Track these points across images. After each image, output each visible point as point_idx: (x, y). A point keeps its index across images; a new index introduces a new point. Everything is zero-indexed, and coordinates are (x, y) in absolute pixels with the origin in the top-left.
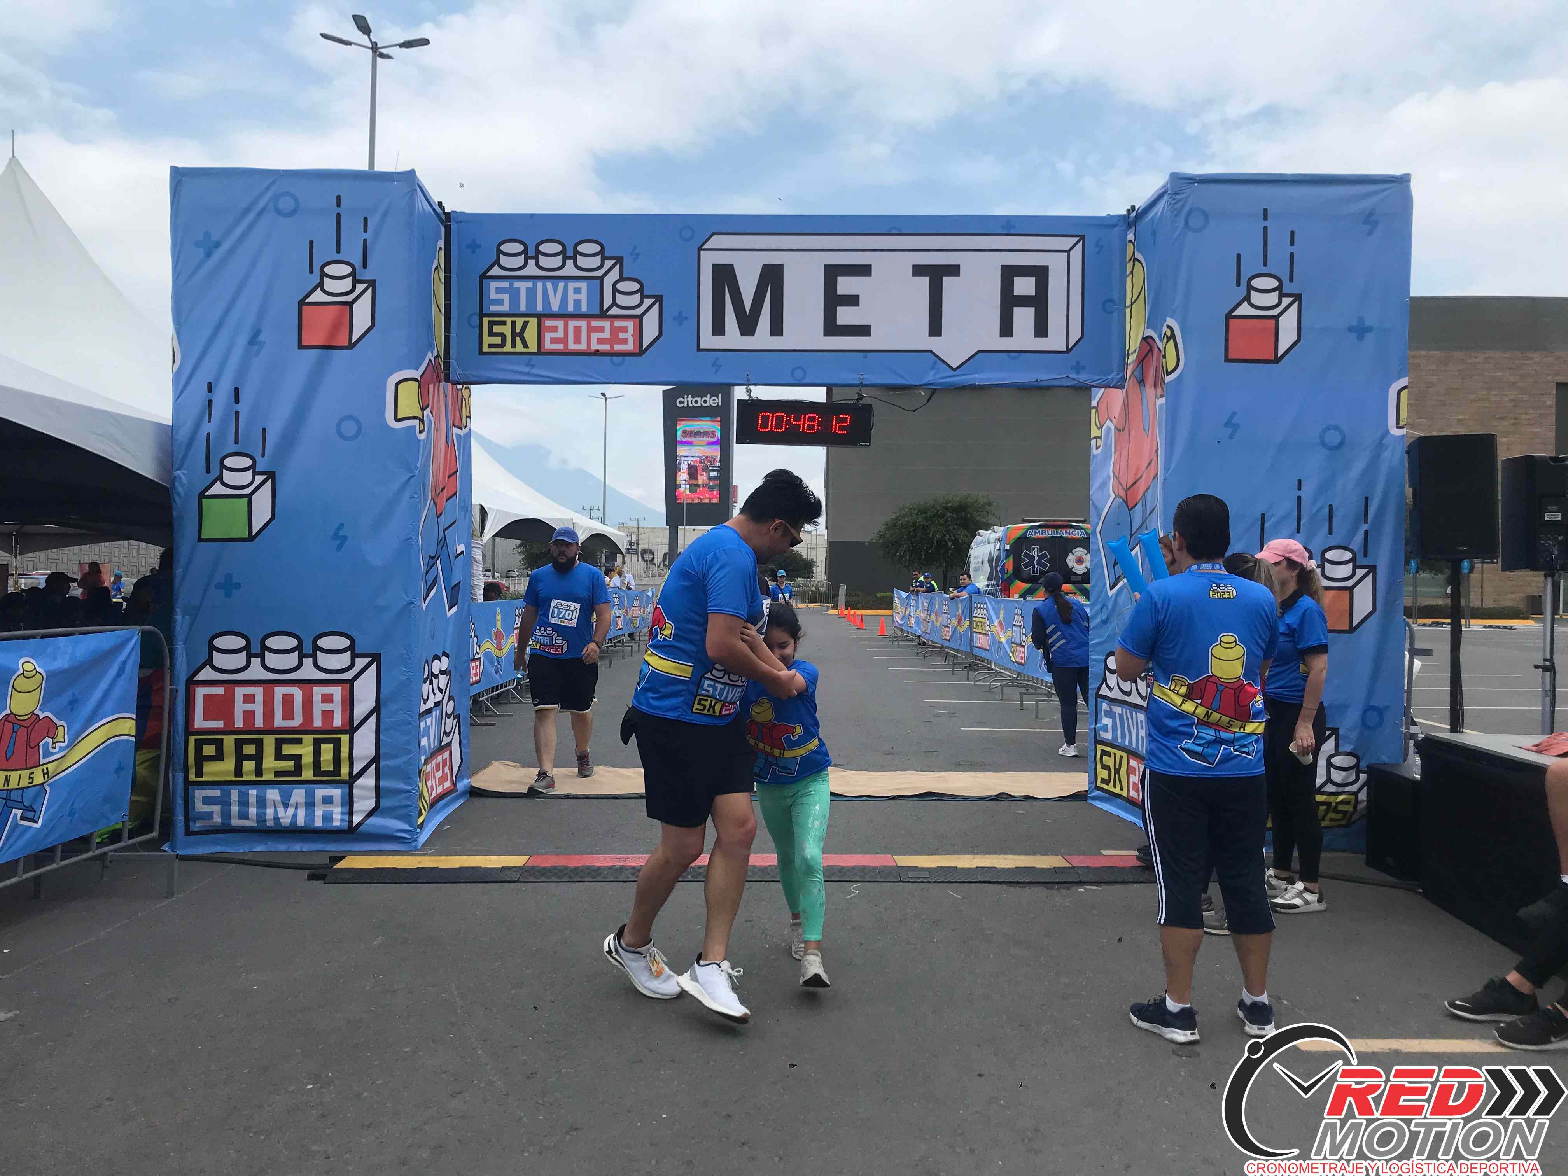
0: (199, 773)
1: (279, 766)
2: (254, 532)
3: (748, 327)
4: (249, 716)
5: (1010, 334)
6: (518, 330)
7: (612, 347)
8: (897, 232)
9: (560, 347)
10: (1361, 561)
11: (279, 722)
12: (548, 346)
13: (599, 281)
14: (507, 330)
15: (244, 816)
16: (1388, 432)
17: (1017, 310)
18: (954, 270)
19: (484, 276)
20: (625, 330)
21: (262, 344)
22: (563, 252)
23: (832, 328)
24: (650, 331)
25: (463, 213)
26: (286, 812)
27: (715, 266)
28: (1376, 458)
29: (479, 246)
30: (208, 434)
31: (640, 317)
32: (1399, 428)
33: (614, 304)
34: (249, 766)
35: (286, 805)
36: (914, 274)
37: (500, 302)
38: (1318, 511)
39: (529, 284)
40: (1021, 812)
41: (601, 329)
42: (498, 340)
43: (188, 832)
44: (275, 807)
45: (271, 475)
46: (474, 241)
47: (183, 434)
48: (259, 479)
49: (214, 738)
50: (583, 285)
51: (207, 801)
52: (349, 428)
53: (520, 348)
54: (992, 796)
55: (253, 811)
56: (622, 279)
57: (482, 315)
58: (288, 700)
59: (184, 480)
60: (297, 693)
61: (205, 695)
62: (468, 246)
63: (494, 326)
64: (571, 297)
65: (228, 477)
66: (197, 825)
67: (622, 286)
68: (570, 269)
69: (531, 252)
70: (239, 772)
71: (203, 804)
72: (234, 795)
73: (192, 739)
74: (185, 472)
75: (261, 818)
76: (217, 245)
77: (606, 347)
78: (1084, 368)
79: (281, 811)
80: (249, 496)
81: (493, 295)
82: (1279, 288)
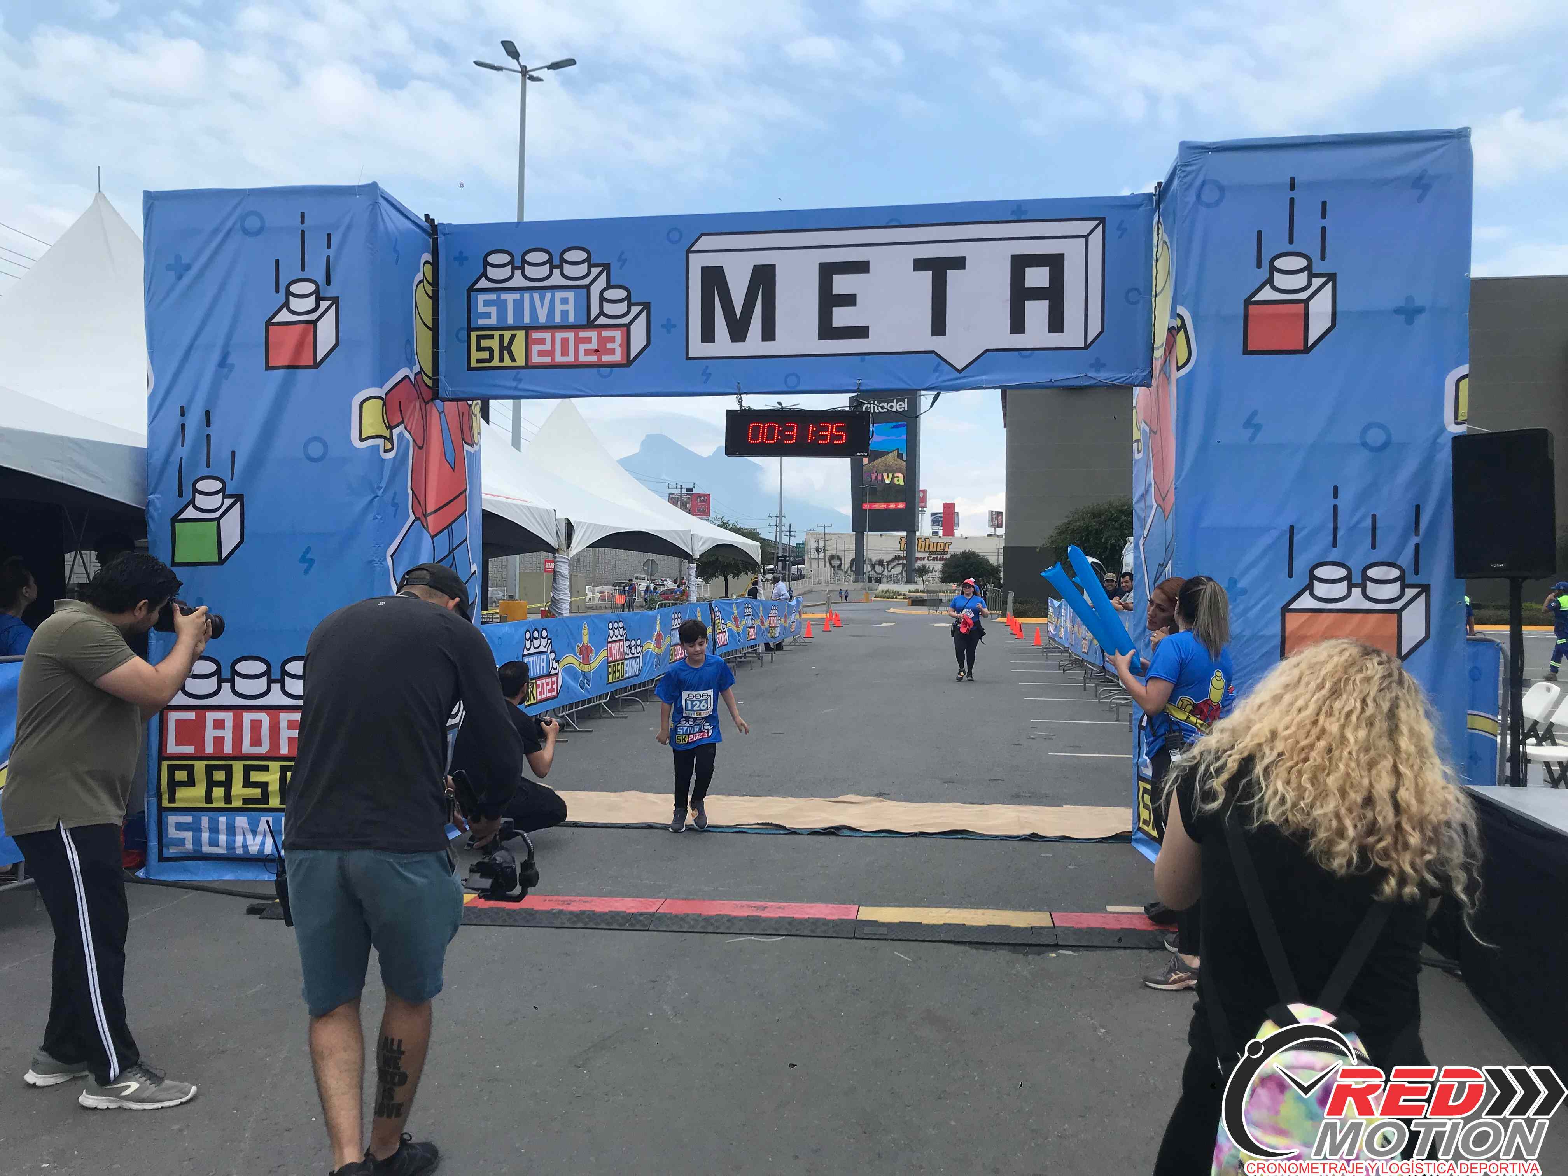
0: (172, 799)
1: (247, 793)
2: (224, 554)
3: (738, 332)
4: (219, 741)
5: (1022, 331)
6: (505, 344)
7: (599, 359)
8: (896, 224)
9: (547, 360)
10: (1410, 579)
11: (247, 748)
12: (536, 359)
13: (585, 290)
14: (494, 344)
15: (214, 843)
16: (1443, 429)
17: (1029, 304)
18: (959, 263)
19: (472, 289)
20: (612, 340)
21: (233, 366)
22: (550, 261)
23: (827, 331)
24: (638, 339)
25: (450, 225)
26: (254, 840)
27: (704, 270)
28: (1428, 460)
29: (466, 258)
30: (181, 458)
31: (628, 326)
32: (1458, 423)
33: (602, 313)
34: (218, 792)
35: (254, 833)
36: (916, 268)
37: (488, 315)
38: (1358, 522)
39: (517, 296)
40: (1048, 855)
41: (589, 340)
42: (485, 355)
43: (162, 858)
44: (244, 835)
45: (239, 498)
46: (461, 253)
47: (157, 458)
48: (228, 502)
49: (185, 763)
50: (570, 295)
51: (180, 827)
52: (316, 450)
53: (507, 362)
54: (1024, 835)
55: (223, 838)
56: (609, 286)
57: (470, 330)
58: (256, 726)
59: (158, 504)
60: (264, 718)
61: (177, 721)
62: (456, 259)
63: (482, 341)
64: (559, 307)
65: (200, 500)
66: (171, 851)
67: (608, 294)
68: (557, 279)
69: (518, 263)
70: (209, 798)
71: (176, 830)
72: (205, 821)
73: (165, 764)
74: (158, 496)
75: (231, 846)
76: (188, 267)
77: (594, 359)
78: (1104, 365)
79: (250, 837)
80: (218, 520)
81: (481, 309)
82: (1309, 268)
